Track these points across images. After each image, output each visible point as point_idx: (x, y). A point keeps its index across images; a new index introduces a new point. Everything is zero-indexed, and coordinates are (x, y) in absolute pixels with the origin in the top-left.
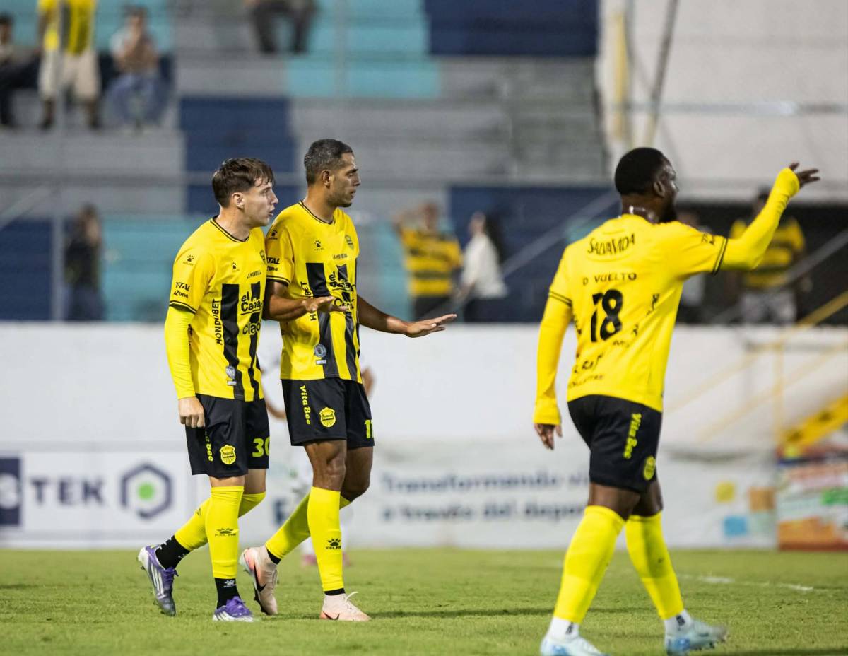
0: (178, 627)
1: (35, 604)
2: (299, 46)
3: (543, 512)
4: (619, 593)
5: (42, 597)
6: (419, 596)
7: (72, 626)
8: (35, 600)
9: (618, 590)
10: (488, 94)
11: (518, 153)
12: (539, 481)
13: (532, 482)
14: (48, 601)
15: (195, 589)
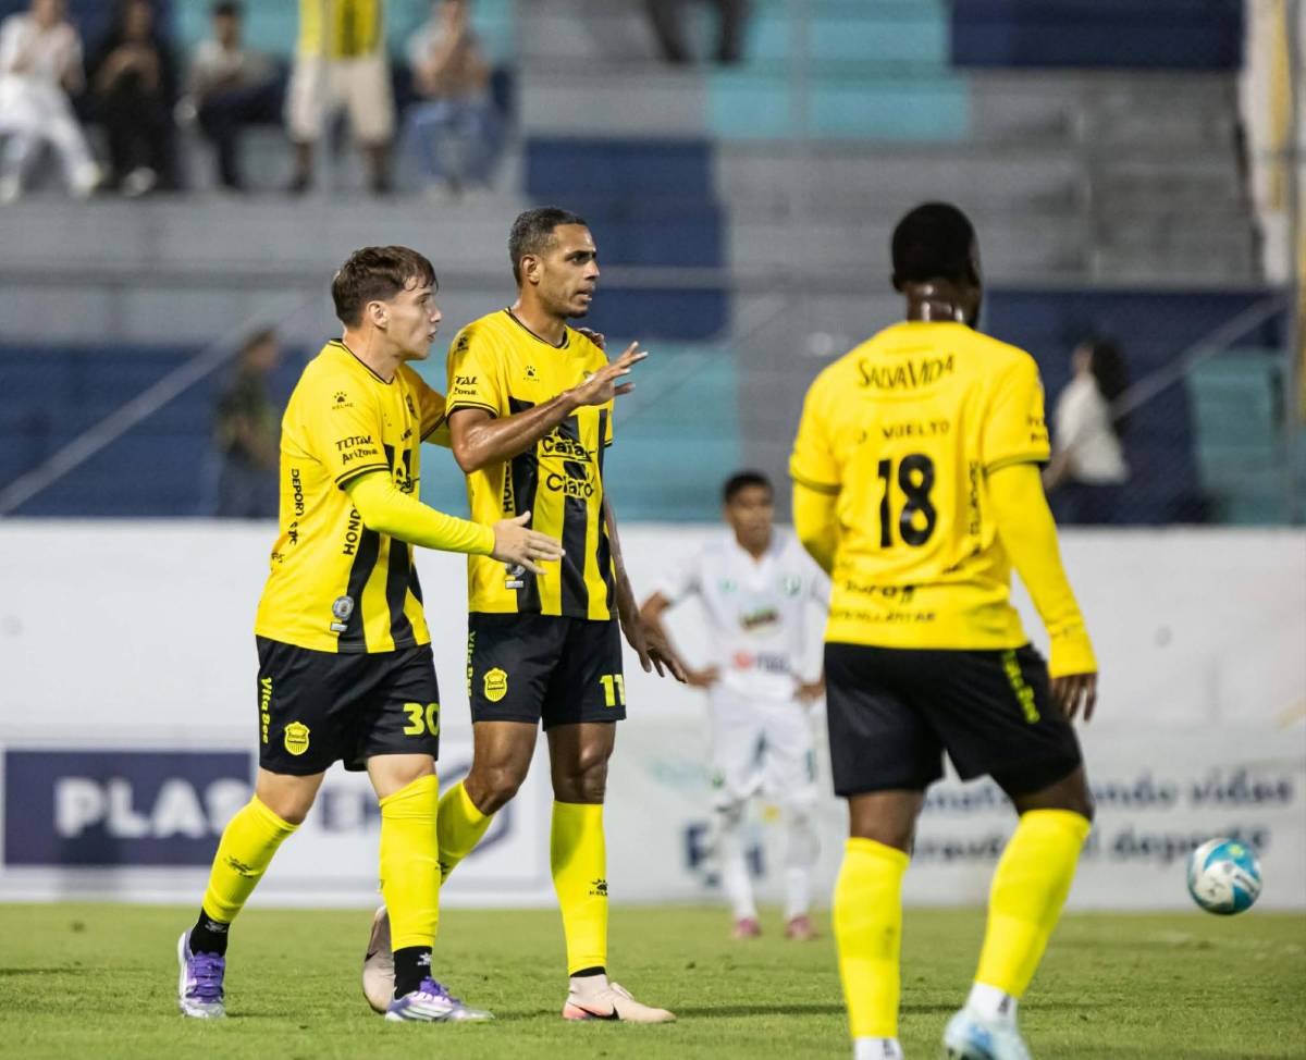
0: (524, 1041)
1: (280, 1002)
2: (728, 52)
3: (1145, 847)
4: (1279, 986)
5: (292, 990)
6: (934, 989)
7: (345, 1038)
8: (280, 995)
9: (1275, 982)
10: (1053, 133)
11: (1104, 235)
12: (1138, 795)
13: (1126, 797)
14: (301, 995)
15: (552, 977)
